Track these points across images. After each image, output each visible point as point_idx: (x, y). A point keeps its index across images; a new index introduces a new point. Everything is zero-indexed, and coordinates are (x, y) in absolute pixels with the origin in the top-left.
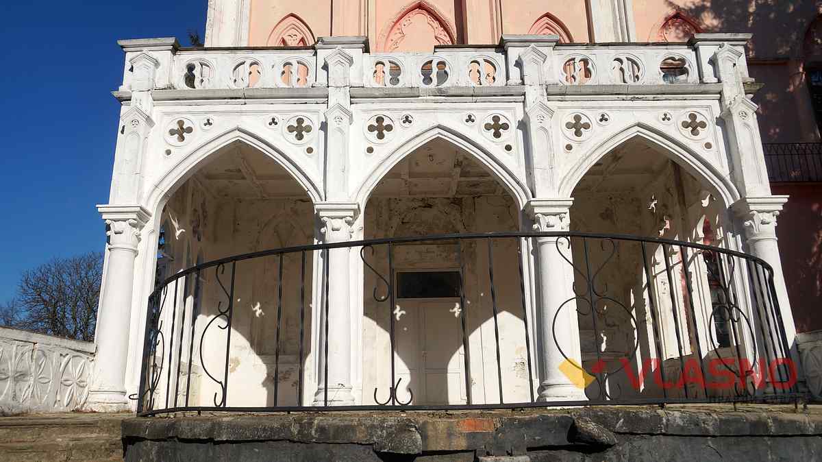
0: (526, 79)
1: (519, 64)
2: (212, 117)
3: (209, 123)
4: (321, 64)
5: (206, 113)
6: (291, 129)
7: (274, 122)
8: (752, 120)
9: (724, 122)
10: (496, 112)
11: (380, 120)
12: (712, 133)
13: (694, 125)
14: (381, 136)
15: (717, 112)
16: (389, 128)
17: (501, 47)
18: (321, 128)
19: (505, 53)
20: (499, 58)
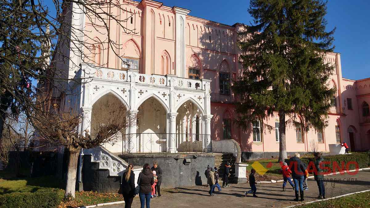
0: (171, 85)
1: (169, 81)
2: (104, 86)
3: (103, 87)
4: (128, 75)
5: (102, 84)
6: (122, 91)
7: (118, 88)
8: (210, 99)
9: (205, 98)
10: (164, 92)
11: (141, 91)
12: (202, 100)
13: (200, 98)
14: (141, 94)
15: (204, 96)
16: (143, 93)
17: (166, 76)
18: (129, 91)
19: (167, 77)
20: (165, 78)
